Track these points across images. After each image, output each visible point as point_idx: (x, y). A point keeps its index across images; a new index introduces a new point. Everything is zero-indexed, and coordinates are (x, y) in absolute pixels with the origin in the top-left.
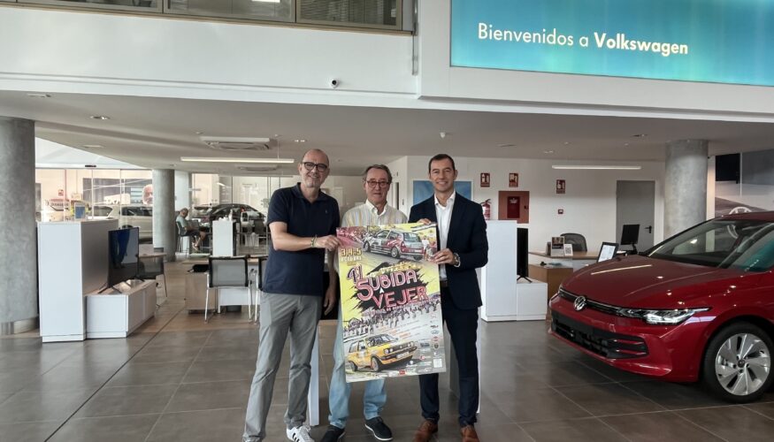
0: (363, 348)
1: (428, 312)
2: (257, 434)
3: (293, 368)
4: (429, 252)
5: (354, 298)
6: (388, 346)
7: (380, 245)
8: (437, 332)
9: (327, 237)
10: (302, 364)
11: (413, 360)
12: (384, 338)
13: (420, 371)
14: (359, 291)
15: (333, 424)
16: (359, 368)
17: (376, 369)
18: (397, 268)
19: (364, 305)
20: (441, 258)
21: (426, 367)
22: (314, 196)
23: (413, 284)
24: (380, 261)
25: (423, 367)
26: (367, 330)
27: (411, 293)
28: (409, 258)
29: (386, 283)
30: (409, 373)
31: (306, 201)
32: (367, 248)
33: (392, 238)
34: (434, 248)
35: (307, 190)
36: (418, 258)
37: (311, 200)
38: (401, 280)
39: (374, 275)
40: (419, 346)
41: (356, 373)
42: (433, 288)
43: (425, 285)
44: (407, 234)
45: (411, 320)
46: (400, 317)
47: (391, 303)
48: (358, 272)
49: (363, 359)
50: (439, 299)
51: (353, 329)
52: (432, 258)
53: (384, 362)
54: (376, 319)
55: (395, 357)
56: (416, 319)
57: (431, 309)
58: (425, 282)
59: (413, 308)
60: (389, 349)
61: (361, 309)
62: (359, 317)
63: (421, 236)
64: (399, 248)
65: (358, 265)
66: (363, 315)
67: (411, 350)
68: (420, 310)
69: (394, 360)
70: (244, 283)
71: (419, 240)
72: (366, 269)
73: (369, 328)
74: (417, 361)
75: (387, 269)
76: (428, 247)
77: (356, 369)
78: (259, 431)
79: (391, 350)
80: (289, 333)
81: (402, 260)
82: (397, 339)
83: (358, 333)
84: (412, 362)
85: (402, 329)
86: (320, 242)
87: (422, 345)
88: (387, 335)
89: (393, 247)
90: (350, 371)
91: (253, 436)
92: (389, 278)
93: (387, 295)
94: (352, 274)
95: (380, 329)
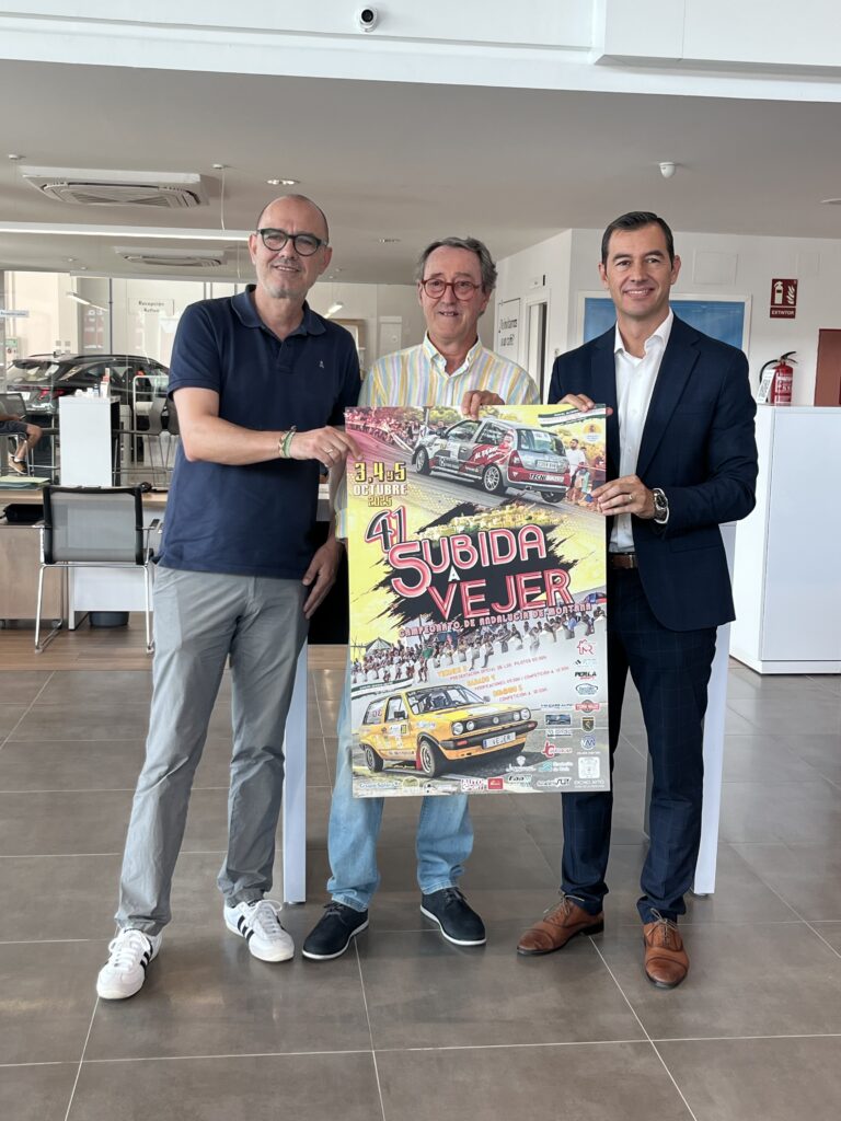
0: (400, 715)
1: (571, 635)
2: (147, 911)
3: (237, 758)
4: (583, 482)
5: (383, 591)
6: (462, 714)
7: (454, 457)
8: (591, 690)
9: (318, 432)
10: (259, 750)
11: (527, 755)
12: (454, 695)
13: (541, 783)
14: (396, 573)
15: (338, 899)
16: (386, 764)
17: (429, 770)
18: (496, 518)
19: (407, 610)
20: (615, 501)
21: (559, 774)
22: (289, 320)
23: (535, 563)
24: (452, 498)
25: (553, 775)
26: (410, 670)
27: (529, 584)
28: (528, 495)
29: (465, 556)
30: (511, 787)
31: (267, 335)
32: (420, 462)
33: (487, 442)
34: (597, 473)
35: (272, 308)
36: (553, 497)
37: (281, 332)
38: (504, 550)
39: (436, 533)
40: (542, 721)
41: (377, 776)
42: (589, 577)
43: (567, 567)
44: (528, 431)
45: (527, 653)
46: (497, 645)
47: (475, 607)
48: (394, 524)
49: (397, 743)
50: (603, 605)
51: (376, 667)
52: (590, 498)
53: (451, 755)
54: (435, 646)
55: (479, 742)
56: (540, 653)
57: (581, 628)
58: (568, 559)
59: (533, 623)
60: (464, 723)
61: (397, 619)
62: (393, 637)
63: (566, 440)
64: (503, 468)
65: (395, 506)
66: (403, 633)
67: (523, 729)
68: (550, 629)
69: (475, 751)
70: (133, 554)
71: (559, 449)
72: (417, 519)
73: (418, 666)
74: (533, 759)
75: (471, 521)
76: (582, 469)
77: (378, 765)
78: (154, 905)
79: (471, 726)
80: (228, 671)
81: (511, 500)
82: (487, 699)
83: (387, 676)
84: (521, 760)
85: (500, 676)
86: (301, 445)
87: (551, 720)
88: (459, 688)
89: (488, 465)
90: (364, 769)
91: (138, 917)
92: (475, 543)
93: (467, 586)
94: (379, 529)
95: (445, 670)
